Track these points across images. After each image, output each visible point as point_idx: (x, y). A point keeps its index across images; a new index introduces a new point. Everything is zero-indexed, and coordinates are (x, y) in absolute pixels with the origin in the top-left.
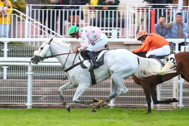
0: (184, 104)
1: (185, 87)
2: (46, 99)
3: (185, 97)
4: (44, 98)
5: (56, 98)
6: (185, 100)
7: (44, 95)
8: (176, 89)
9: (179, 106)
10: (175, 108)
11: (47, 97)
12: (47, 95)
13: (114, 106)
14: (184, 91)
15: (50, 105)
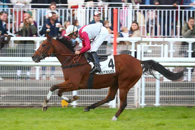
0: (146, 103)
1: (147, 86)
2: (4, 98)
3: (147, 96)
4: (3, 98)
5: (14, 97)
6: (147, 99)
7: (3, 94)
8: (138, 88)
9: (141, 105)
10: (136, 107)
11: (5, 96)
12: (5, 94)
13: (76, 105)
14: (146, 90)
15: (9, 104)
